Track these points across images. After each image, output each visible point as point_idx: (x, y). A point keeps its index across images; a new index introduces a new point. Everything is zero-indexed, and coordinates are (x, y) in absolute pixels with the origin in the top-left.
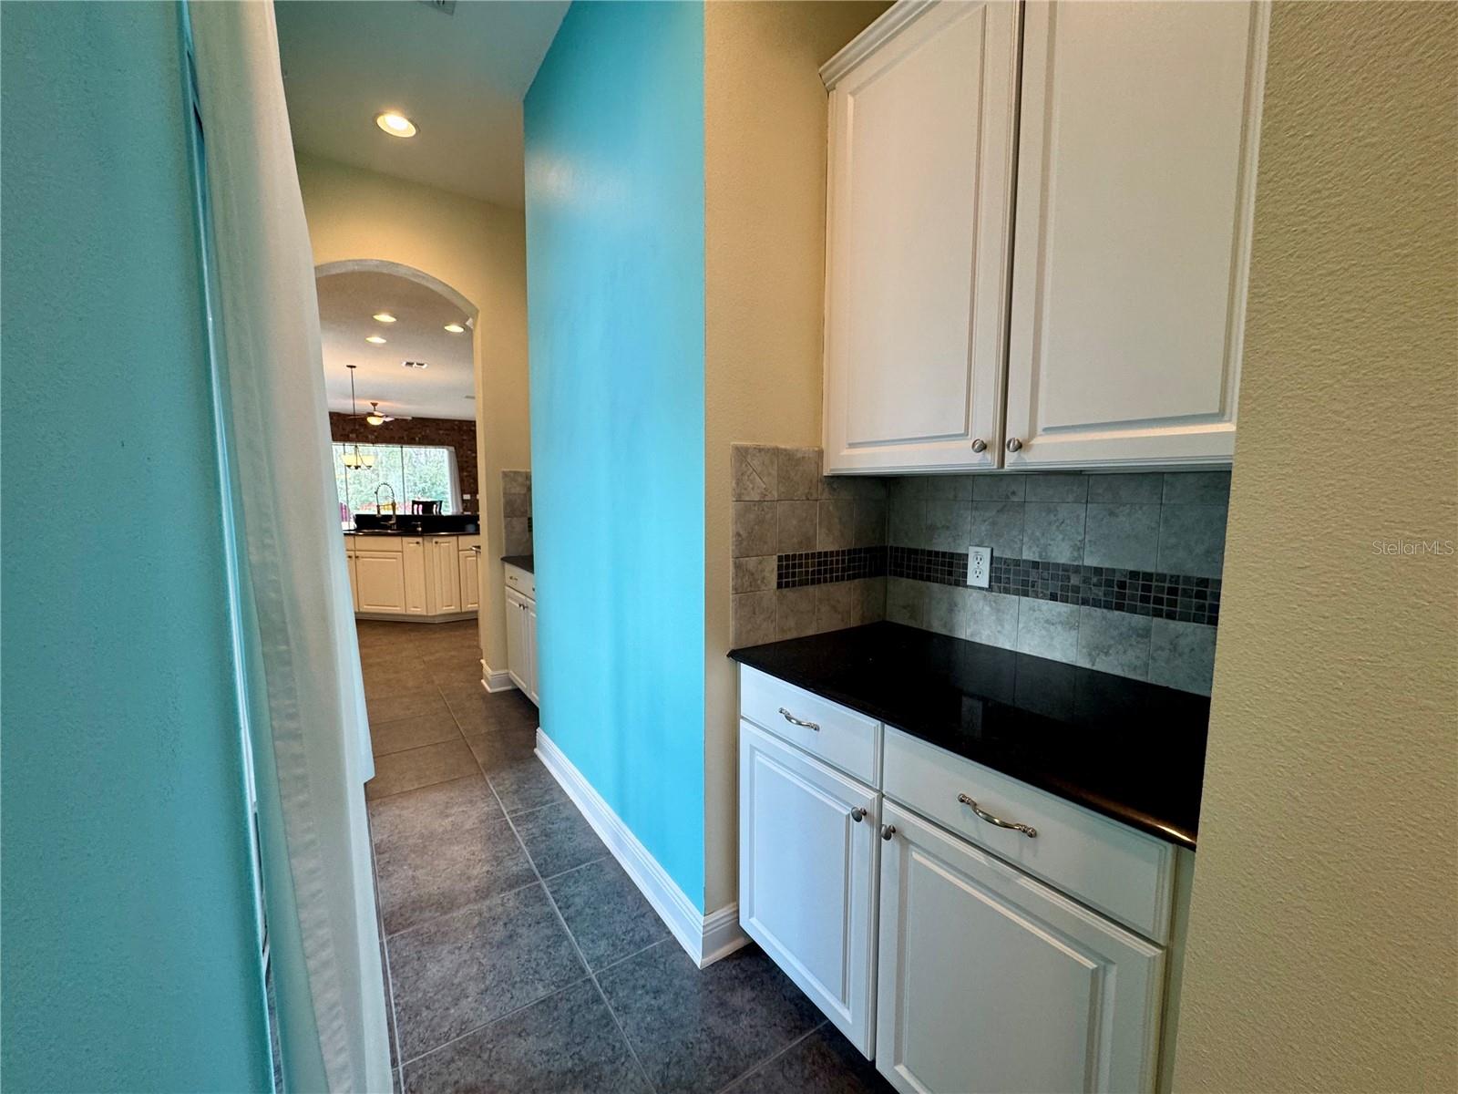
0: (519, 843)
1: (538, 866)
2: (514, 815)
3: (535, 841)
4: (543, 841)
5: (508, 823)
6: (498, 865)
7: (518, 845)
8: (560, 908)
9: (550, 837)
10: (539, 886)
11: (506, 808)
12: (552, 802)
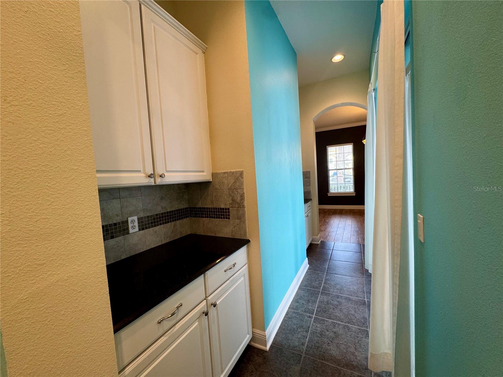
0: (318, 304)
1: (319, 294)
2: (311, 315)
3: (313, 301)
4: (311, 300)
5: (316, 313)
6: (328, 301)
7: (319, 303)
8: (322, 283)
9: (308, 300)
10: (322, 290)
11: (311, 321)
12: (294, 312)
